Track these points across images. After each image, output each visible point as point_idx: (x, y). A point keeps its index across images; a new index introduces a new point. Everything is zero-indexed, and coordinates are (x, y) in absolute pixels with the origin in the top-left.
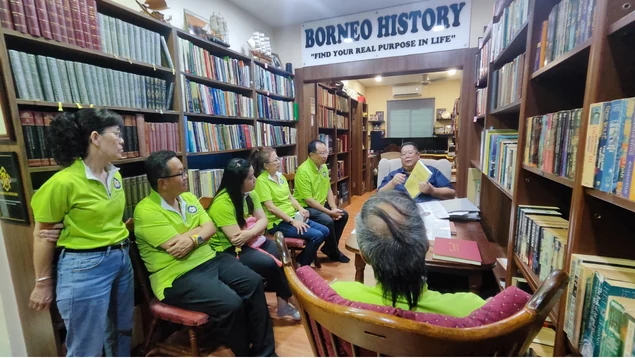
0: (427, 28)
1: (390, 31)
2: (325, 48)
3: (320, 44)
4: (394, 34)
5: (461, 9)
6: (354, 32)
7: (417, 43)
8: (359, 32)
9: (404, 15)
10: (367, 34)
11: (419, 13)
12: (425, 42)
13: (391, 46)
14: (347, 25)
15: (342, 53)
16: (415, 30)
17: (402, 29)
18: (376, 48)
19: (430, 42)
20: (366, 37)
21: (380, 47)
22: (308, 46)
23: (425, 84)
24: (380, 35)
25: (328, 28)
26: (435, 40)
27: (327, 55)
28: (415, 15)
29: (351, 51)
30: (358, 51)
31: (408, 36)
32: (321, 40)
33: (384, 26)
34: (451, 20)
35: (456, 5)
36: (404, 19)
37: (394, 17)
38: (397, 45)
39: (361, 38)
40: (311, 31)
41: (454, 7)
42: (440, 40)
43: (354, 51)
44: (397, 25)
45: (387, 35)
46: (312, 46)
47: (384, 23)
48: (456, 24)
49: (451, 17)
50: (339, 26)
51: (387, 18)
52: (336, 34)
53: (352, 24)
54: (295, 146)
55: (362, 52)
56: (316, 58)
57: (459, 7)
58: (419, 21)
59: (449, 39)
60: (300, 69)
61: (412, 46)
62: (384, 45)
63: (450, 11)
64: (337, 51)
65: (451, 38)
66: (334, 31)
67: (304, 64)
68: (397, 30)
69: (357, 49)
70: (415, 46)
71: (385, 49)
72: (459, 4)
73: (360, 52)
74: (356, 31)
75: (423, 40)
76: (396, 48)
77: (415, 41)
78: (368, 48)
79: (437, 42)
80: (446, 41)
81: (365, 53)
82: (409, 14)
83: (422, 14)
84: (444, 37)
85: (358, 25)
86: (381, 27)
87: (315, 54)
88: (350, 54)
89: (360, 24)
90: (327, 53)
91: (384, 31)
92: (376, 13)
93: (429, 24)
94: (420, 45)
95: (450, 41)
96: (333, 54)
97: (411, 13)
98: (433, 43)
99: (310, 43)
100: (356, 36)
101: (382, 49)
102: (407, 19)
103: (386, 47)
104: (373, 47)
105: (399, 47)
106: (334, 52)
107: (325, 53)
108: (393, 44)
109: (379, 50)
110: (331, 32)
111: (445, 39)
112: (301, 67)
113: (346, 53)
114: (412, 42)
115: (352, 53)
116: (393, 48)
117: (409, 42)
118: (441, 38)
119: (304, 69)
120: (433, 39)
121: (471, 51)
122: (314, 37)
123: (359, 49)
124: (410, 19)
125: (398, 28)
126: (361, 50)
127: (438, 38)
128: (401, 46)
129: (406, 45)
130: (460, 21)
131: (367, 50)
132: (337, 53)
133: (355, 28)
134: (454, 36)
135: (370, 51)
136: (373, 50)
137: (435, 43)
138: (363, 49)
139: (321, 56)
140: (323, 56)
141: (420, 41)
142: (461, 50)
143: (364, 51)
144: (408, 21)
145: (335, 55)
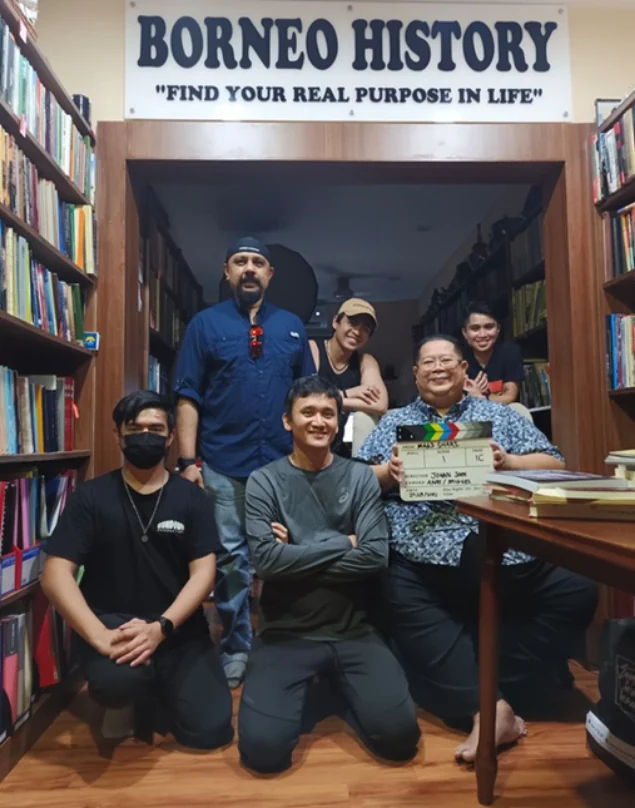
0: (478, 66)
1: (386, 58)
2: (199, 75)
3: (186, 62)
4: (395, 65)
5: (548, 34)
6: (287, 44)
7: (454, 95)
8: (301, 46)
9: (416, 25)
10: (324, 53)
11: (454, 27)
12: (474, 96)
13: (390, 95)
14: (267, 23)
15: (252, 94)
16: (447, 65)
17: (415, 58)
18: (350, 93)
19: (484, 96)
20: (322, 64)
21: (361, 93)
22: (145, 61)
24: (359, 64)
25: (211, 23)
26: (497, 95)
28: (447, 29)
29: (278, 94)
30: (299, 94)
31: (431, 77)
32: (188, 51)
33: (369, 44)
34: (530, 57)
35: (538, 25)
36: (420, 34)
37: (395, 26)
38: (405, 93)
39: (307, 60)
40: (160, 23)
41: (533, 27)
42: (508, 96)
43: (289, 94)
44: (404, 47)
45: (378, 65)
46: (160, 61)
47: (369, 34)
48: (542, 65)
49: (528, 46)
50: (245, 23)
51: (377, 25)
52: (236, 42)
53: (283, 25)
54: (88, 359)
55: (312, 99)
56: (170, 98)
57: (543, 31)
58: (457, 47)
59: (528, 96)
60: (115, 124)
61: (443, 100)
62: (372, 90)
63: (526, 35)
64: (237, 88)
65: (532, 95)
66: (228, 33)
67: (132, 111)
68: (403, 59)
69: (296, 89)
70: (450, 101)
71: (373, 99)
72: (543, 24)
73: (304, 99)
74: (293, 44)
75: (470, 91)
76: (403, 100)
77: (449, 90)
78: (329, 90)
79: (503, 101)
80: (523, 101)
81: (321, 104)
82: (430, 26)
83: (463, 30)
84: (517, 91)
85: (300, 30)
86: (361, 45)
87: (170, 88)
88: (275, 99)
89: (306, 27)
90: (208, 89)
91: (369, 55)
92: (350, 8)
93: (480, 55)
94: (462, 100)
95: (531, 101)
96: (224, 94)
97: (437, 24)
98: (491, 100)
99: (154, 55)
100: (293, 57)
101: (366, 99)
102: (427, 35)
103: (377, 96)
104: (341, 90)
105: (410, 100)
106: (229, 89)
107: (201, 88)
108: (394, 91)
109: (359, 100)
110: (219, 35)
111: (519, 96)
112: (120, 119)
113: (264, 94)
114: (442, 91)
115: (283, 99)
116: (395, 100)
117: (436, 90)
118: (511, 91)
119: (131, 126)
120: (491, 92)
121: (581, 127)
122: (167, 39)
123: (303, 90)
124: (434, 37)
125: (407, 54)
126: (307, 95)
127: (503, 91)
128: (416, 99)
129: (427, 96)
130: (550, 60)
131: (326, 97)
132: (238, 94)
133: (290, 37)
134: (539, 92)
135: (333, 99)
136: (342, 99)
137: (497, 102)
138: (315, 91)
139: (188, 95)
140: (194, 96)
141: (461, 91)
142: (558, 125)
143: (315, 98)
144: (429, 40)
145: (233, 99)
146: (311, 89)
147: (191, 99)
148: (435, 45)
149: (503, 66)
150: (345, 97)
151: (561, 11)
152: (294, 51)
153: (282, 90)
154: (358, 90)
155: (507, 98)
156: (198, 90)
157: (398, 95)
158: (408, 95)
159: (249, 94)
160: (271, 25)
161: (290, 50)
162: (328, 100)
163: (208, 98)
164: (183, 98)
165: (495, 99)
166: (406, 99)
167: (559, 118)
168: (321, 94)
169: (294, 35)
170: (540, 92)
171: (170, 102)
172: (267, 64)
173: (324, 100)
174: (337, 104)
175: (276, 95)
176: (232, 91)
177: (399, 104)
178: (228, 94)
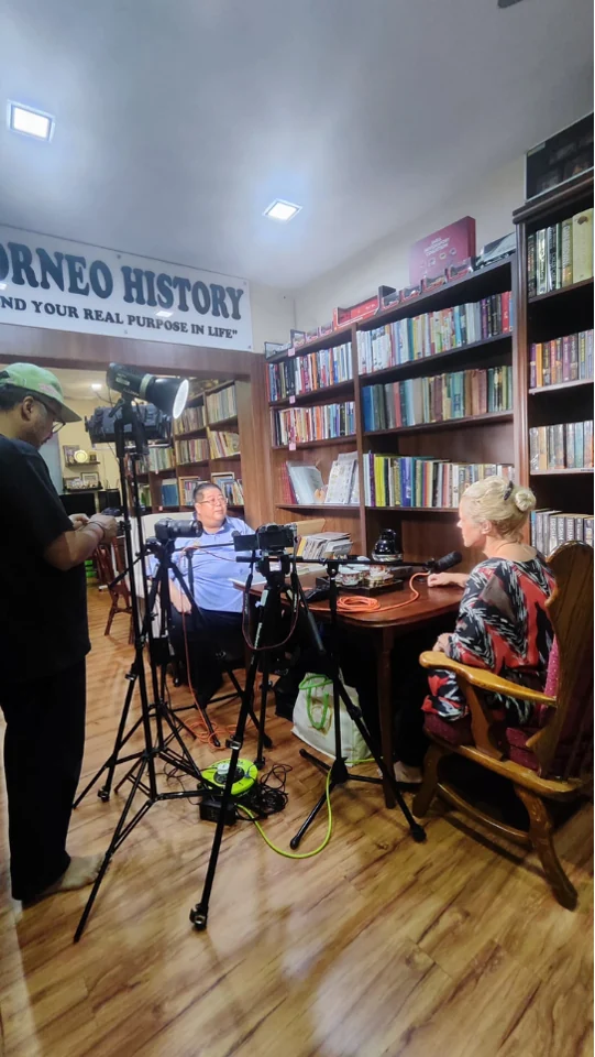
0: (203, 311)
1: (146, 297)
4: (152, 302)
5: (239, 297)
6: (75, 276)
7: (189, 328)
8: (87, 279)
9: (163, 277)
10: (103, 285)
11: (186, 282)
12: (200, 330)
13: (150, 323)
14: (59, 256)
15: (52, 309)
16: (184, 307)
17: (164, 300)
18: (124, 318)
19: (206, 331)
20: (104, 294)
21: (131, 319)
24: (128, 298)
25: (14, 247)
26: (213, 331)
27: (18, 304)
28: (183, 284)
29: (73, 312)
30: (88, 314)
31: (175, 314)
33: (134, 285)
34: (230, 311)
36: (166, 283)
37: (150, 275)
38: (159, 323)
39: (91, 292)
41: (231, 290)
42: (219, 332)
43: (81, 313)
44: (157, 292)
45: (140, 301)
47: (133, 278)
48: (237, 316)
49: (228, 302)
50: (41, 253)
51: (138, 273)
52: (36, 266)
53: (71, 259)
55: (97, 319)
57: (236, 294)
58: (189, 296)
59: (229, 334)
61: (182, 330)
62: (138, 318)
63: (227, 294)
64: (40, 303)
65: (231, 333)
66: (28, 258)
68: (157, 299)
69: (85, 310)
70: (186, 331)
71: (139, 324)
72: (236, 290)
73: (92, 318)
74: (80, 275)
75: (197, 326)
76: (158, 327)
77: (186, 324)
78: (109, 314)
79: (217, 335)
80: (227, 336)
81: (104, 323)
82: (172, 280)
83: (192, 284)
84: (224, 330)
85: (85, 267)
86: (128, 286)
88: (70, 316)
89: (89, 265)
90: (17, 300)
91: (134, 293)
92: (119, 257)
93: (203, 304)
94: (193, 332)
95: (231, 337)
96: (31, 307)
97: (176, 278)
98: (210, 334)
100: (81, 286)
101: (135, 323)
102: (170, 285)
103: (142, 322)
104: (117, 315)
105: (162, 327)
106: (34, 303)
107: (11, 299)
108: (152, 320)
109: (130, 323)
110: (22, 259)
111: (225, 333)
113: (62, 310)
114: (182, 324)
115: (77, 316)
116: (154, 326)
117: (178, 323)
118: (220, 329)
120: (210, 328)
121: (257, 356)
123: (90, 311)
124: (175, 287)
125: (158, 296)
126: (94, 315)
127: (216, 329)
128: (166, 327)
129: (173, 326)
131: (107, 318)
132: (42, 308)
133: (77, 270)
134: (235, 332)
135: (112, 321)
136: (118, 321)
137: (213, 335)
138: (99, 313)
140: (6, 305)
141: (193, 326)
142: (246, 353)
143: (100, 318)
144: (172, 288)
145: (38, 311)
146: (96, 312)
147: (4, 307)
148: (176, 293)
149: (216, 313)
150: (121, 321)
152: (82, 281)
153: (75, 309)
154: (129, 317)
156: (8, 300)
157: (155, 323)
158: (161, 324)
159: (50, 309)
160: (62, 258)
161: (78, 280)
162: (109, 321)
163: (18, 308)
165: (212, 333)
166: (160, 327)
167: (244, 348)
168: (104, 316)
169: (80, 269)
172: (62, 289)
173: (106, 321)
174: (115, 324)
175: (70, 313)
176: (37, 305)
177: (156, 330)
178: (33, 307)
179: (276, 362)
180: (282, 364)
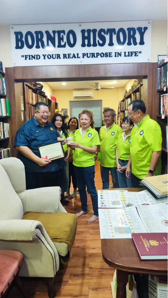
0: (121, 44)
1: (92, 43)
2: (34, 51)
3: (30, 47)
4: (95, 45)
5: (145, 31)
7: (113, 54)
8: (65, 40)
9: (102, 30)
10: (72, 42)
11: (114, 30)
12: (120, 54)
13: (93, 55)
14: (54, 32)
15: (50, 57)
16: (111, 44)
17: (101, 42)
18: (81, 55)
19: (123, 54)
20: (72, 46)
21: (84, 55)
22: (17, 47)
23: (97, 90)
24: (83, 45)
25: (37, 33)
26: (127, 54)
27: (37, 57)
28: (111, 31)
29: (58, 56)
30: (65, 56)
31: (106, 49)
32: (30, 43)
33: (86, 38)
34: (138, 40)
35: (141, 28)
36: (103, 33)
37: (94, 31)
38: (98, 54)
39: (67, 45)
40: (21, 33)
41: (140, 29)
42: (131, 54)
43: (62, 56)
44: (97, 39)
45: (89, 45)
46: (22, 47)
47: (86, 35)
48: (142, 43)
49: (138, 36)
50: (47, 32)
51: (89, 31)
52: (45, 39)
53: (59, 32)
54: (8, 139)
55: (69, 58)
56: (26, 59)
57: (143, 30)
58: (115, 37)
59: (137, 54)
60: (10, 68)
61: (110, 56)
62: (87, 54)
63: (137, 32)
64: (46, 55)
65: (138, 53)
66: (42, 36)
67: (15, 64)
68: (97, 43)
69: (64, 54)
70: (112, 57)
71: (88, 57)
72: (143, 28)
73: (66, 58)
74: (62, 39)
75: (118, 53)
76: (97, 57)
77: (112, 53)
78: (74, 55)
79: (129, 56)
80: (135, 56)
81: (72, 59)
82: (106, 31)
83: (117, 31)
84: (133, 52)
85: (65, 34)
86: (84, 38)
87: (26, 56)
88: (57, 58)
90: (37, 55)
91: (86, 42)
92: (80, 25)
93: (122, 40)
94: (116, 56)
95: (137, 56)
96: (42, 57)
97: (108, 29)
98: (125, 56)
99: (20, 45)
100: (62, 44)
102: (105, 34)
103: (89, 56)
104: (78, 54)
105: (99, 56)
107: (35, 55)
108: (94, 54)
109: (83, 57)
110: (39, 37)
111: (134, 54)
112: (12, 67)
113: (54, 57)
114: (109, 53)
115: (60, 58)
116: (95, 57)
117: (107, 53)
118: (131, 52)
119: (15, 69)
120: (125, 53)
122: (24, 39)
123: (66, 55)
124: (107, 34)
125: (98, 41)
126: (67, 56)
127: (129, 52)
128: (101, 56)
129: (105, 55)
130: (145, 41)
131: (73, 57)
132: (46, 57)
133: (61, 37)
135: (75, 57)
136: (78, 57)
137: (127, 56)
138: (69, 55)
139: (31, 58)
140: (33, 58)
141: (116, 53)
142: (146, 63)
143: (70, 57)
144: (106, 36)
145: (45, 58)
146: (68, 54)
147: (32, 59)
149: (129, 44)
150: (79, 57)
151: (149, 23)
152: (63, 42)
153: (59, 55)
154: (83, 54)
155: (130, 55)
156: (34, 56)
157: (96, 55)
158: (99, 55)
159: (49, 57)
160: (55, 33)
161: (62, 41)
162: (74, 58)
163: (37, 59)
164: (30, 59)
165: (126, 55)
166: (98, 56)
167: (146, 61)
168: (72, 56)
169: (63, 36)
170: (141, 52)
171: (26, 60)
172: (54, 46)
173: (72, 58)
174: (77, 59)
175: (58, 57)
176: (44, 56)
177: (96, 58)
178: (43, 57)
179: (160, 67)
180: (162, 67)
